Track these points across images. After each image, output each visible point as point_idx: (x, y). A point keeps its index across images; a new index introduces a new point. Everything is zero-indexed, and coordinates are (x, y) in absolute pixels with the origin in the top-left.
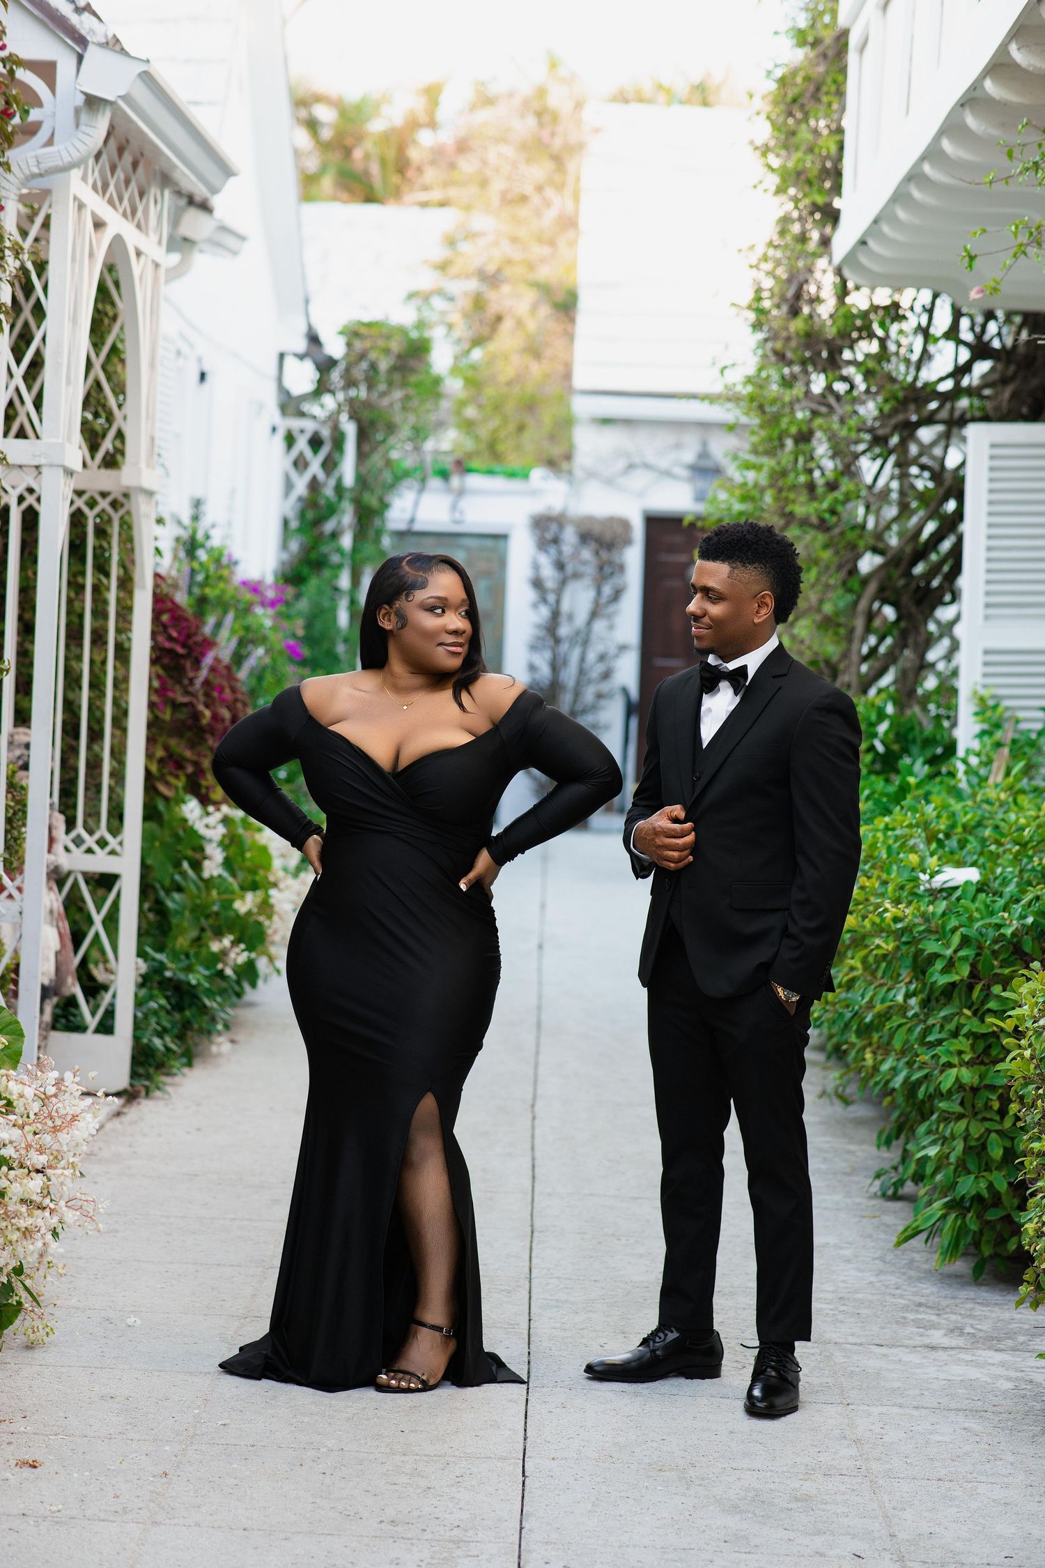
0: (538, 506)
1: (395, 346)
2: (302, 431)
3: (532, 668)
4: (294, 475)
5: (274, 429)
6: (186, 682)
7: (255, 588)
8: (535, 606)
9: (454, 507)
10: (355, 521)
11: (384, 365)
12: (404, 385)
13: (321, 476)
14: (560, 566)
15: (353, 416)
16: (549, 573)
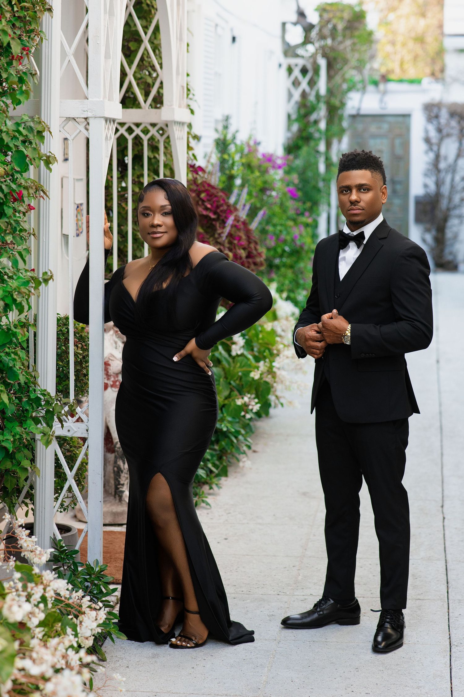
0: (426, 98)
1: (346, 15)
2: (296, 65)
3: (426, 186)
4: (293, 90)
5: (280, 65)
6: (216, 236)
7: (269, 159)
8: (426, 152)
9: (381, 101)
10: (327, 114)
11: (340, 26)
12: (352, 37)
13: (308, 89)
14: (439, 130)
15: (324, 55)
16: (433, 134)
